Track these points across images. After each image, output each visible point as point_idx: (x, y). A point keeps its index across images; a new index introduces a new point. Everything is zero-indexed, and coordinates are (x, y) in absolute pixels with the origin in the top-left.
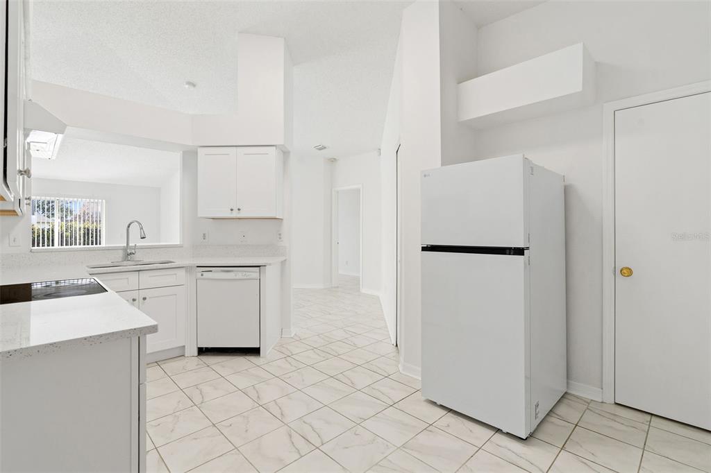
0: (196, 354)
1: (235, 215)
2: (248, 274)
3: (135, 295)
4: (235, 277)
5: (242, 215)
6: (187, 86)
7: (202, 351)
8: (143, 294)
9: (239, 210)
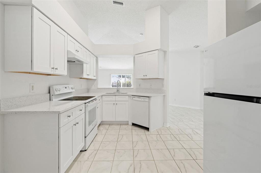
0: (132, 125)
1: (145, 77)
2: (145, 99)
3: (114, 102)
4: (141, 100)
5: (147, 77)
6: (140, 35)
7: (134, 124)
8: (117, 102)
9: (146, 76)
